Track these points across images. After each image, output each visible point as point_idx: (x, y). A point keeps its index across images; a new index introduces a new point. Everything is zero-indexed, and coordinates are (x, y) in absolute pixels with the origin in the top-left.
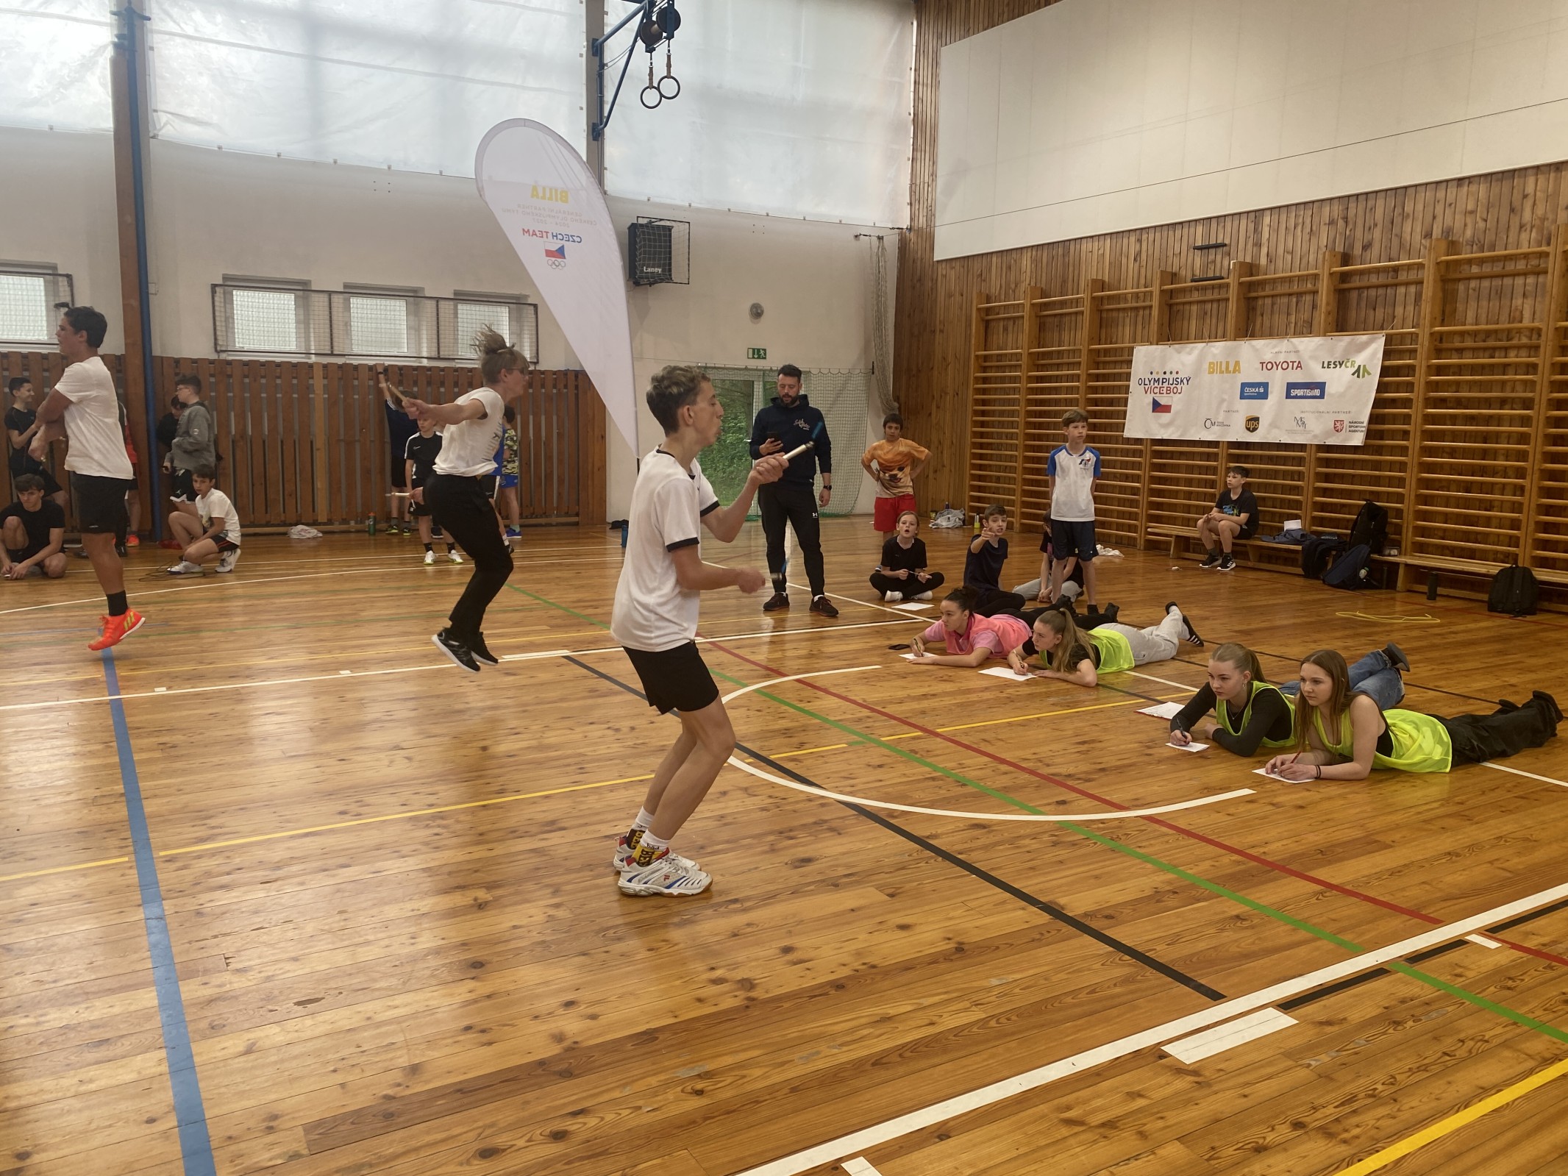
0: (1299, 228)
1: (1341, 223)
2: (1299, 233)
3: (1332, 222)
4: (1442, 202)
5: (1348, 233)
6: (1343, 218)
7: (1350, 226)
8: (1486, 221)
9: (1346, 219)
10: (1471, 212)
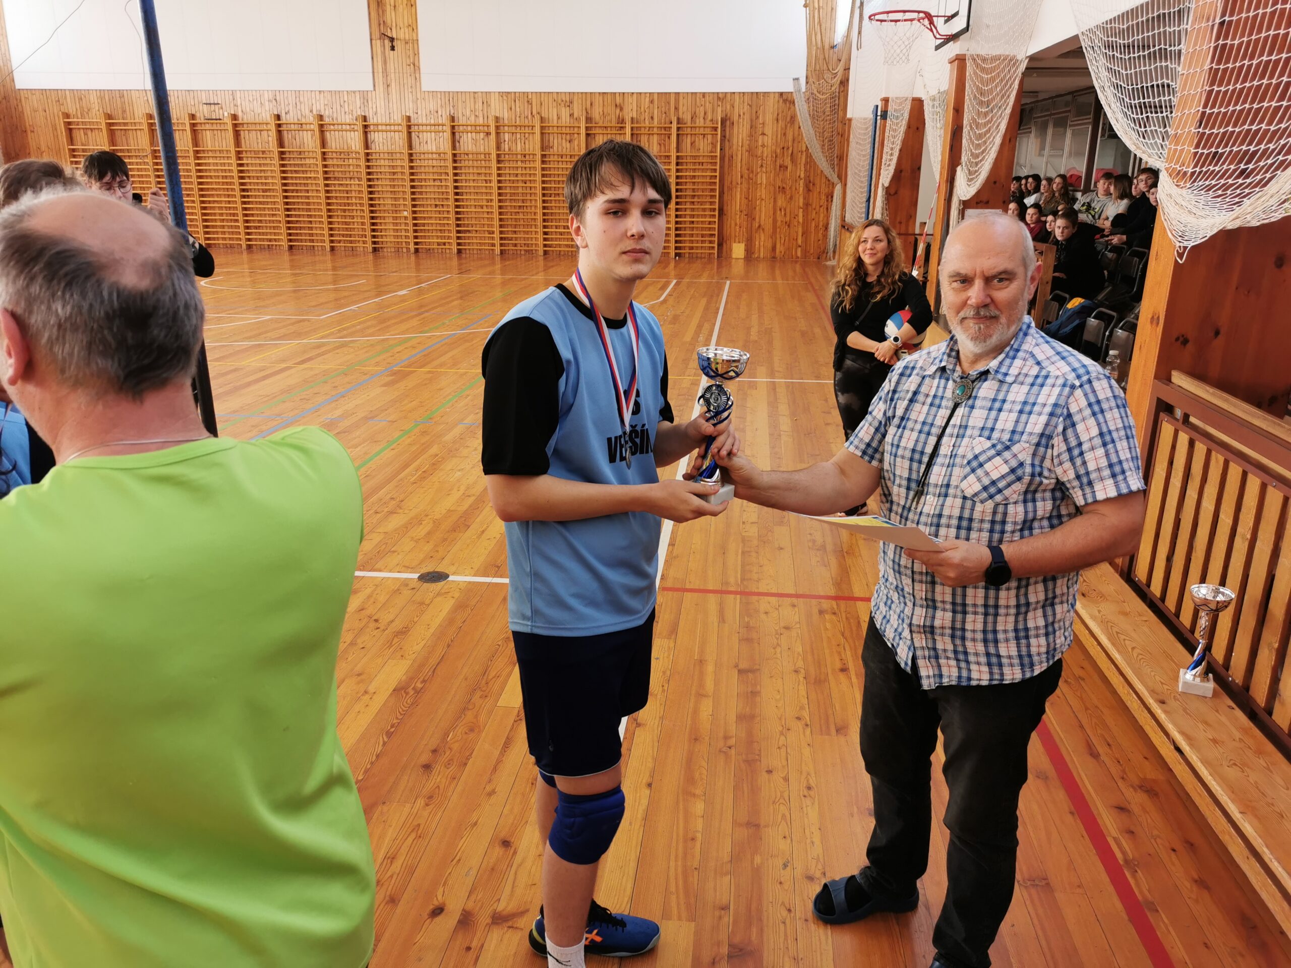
3: (269, 100)
4: (314, 99)
5: (277, 106)
6: (274, 99)
7: (278, 103)
8: (332, 109)
9: (276, 100)
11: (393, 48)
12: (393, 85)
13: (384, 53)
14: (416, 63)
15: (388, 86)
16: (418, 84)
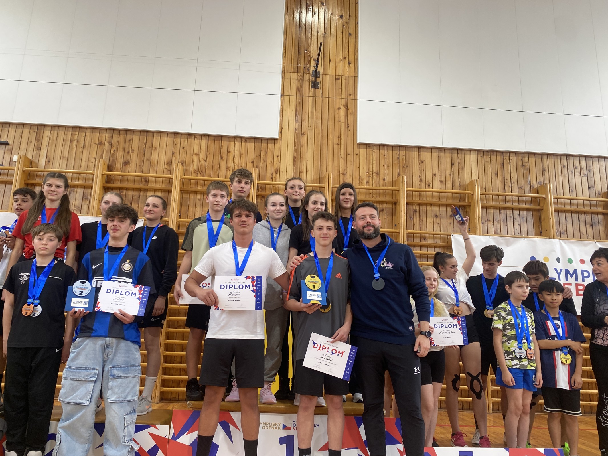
0: (75, 143)
1: (107, 145)
2: (75, 146)
3: (100, 143)
4: (178, 145)
5: (112, 152)
6: (108, 142)
7: (114, 148)
8: (206, 161)
9: (111, 144)
10: (197, 154)
11: (315, 85)
12: (311, 134)
13: (300, 90)
14: (351, 106)
15: (302, 134)
16: (350, 133)
